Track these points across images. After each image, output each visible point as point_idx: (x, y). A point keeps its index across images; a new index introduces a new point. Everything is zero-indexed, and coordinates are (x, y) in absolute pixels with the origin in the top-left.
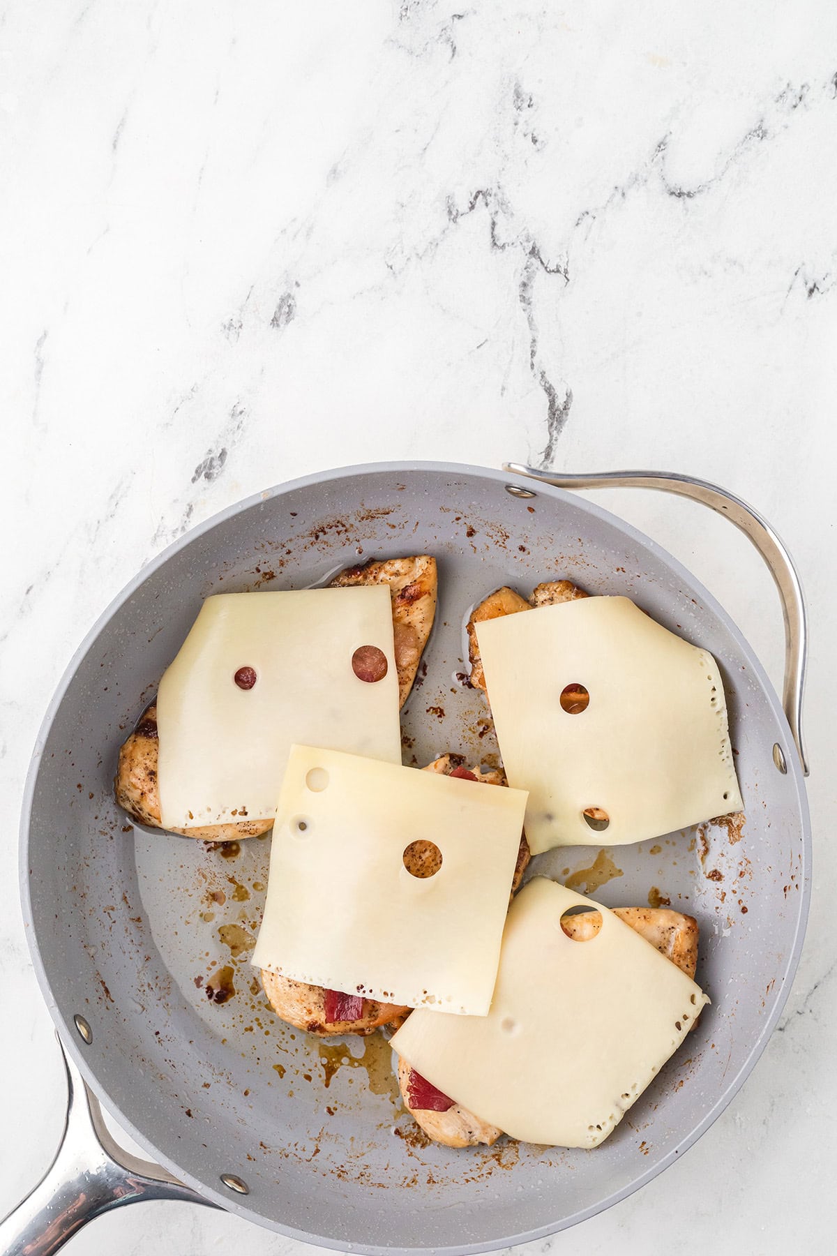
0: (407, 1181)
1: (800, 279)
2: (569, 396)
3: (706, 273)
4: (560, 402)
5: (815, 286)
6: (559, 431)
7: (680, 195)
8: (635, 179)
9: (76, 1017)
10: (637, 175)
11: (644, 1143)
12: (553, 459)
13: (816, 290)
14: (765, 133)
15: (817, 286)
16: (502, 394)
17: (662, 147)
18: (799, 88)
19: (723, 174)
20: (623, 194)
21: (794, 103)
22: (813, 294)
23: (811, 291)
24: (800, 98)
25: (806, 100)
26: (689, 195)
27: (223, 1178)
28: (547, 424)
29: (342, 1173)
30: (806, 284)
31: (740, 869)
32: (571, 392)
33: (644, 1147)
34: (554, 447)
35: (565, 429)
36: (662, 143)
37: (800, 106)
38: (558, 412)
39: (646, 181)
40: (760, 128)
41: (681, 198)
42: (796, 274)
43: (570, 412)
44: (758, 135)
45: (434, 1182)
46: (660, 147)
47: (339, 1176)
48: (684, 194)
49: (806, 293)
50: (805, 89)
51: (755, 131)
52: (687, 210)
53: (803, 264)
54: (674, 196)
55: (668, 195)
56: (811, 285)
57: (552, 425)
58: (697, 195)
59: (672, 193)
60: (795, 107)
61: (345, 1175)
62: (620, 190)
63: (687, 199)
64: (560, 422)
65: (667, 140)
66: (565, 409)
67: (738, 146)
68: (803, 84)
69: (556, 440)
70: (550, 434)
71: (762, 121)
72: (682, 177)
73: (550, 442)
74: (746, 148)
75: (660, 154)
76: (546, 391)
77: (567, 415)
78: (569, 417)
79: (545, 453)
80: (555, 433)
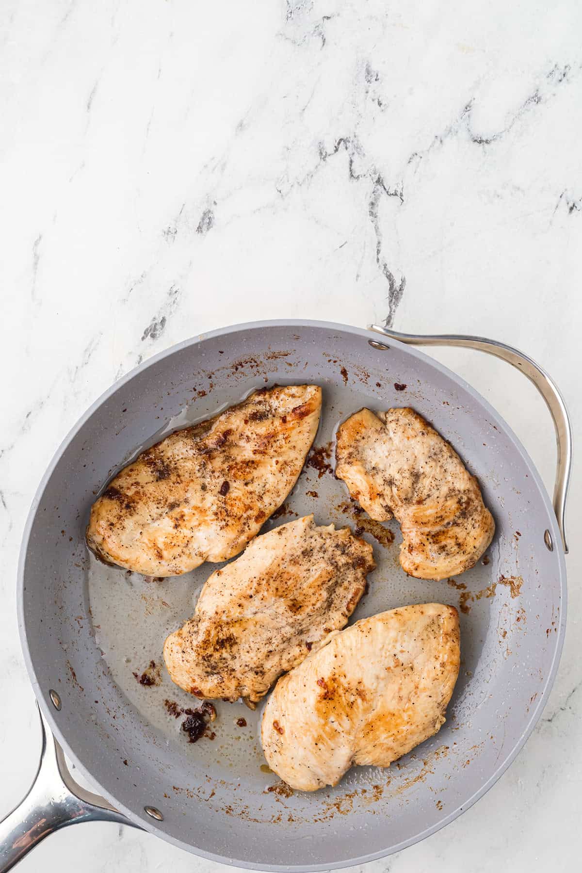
0: (274, 819)
1: (563, 200)
2: (403, 281)
3: (498, 196)
4: (397, 285)
5: (574, 205)
6: (396, 306)
7: (480, 142)
8: (450, 131)
9: (51, 691)
10: (451, 128)
11: (439, 802)
12: (392, 324)
13: (574, 208)
14: (539, 99)
15: (576, 205)
16: (357, 280)
17: (468, 109)
18: (563, 68)
19: (511, 127)
20: (441, 141)
21: (560, 79)
22: (573, 211)
23: (571, 209)
24: (564, 75)
25: (568, 76)
26: (487, 142)
27: (145, 809)
28: (388, 301)
29: (229, 810)
30: (568, 203)
31: (518, 616)
32: (404, 279)
33: (440, 805)
34: (393, 316)
35: (401, 304)
36: (468, 106)
37: (564, 80)
38: (396, 292)
39: (457, 132)
40: (536, 96)
41: (481, 144)
42: (561, 197)
43: (404, 292)
44: (535, 101)
45: (293, 820)
46: (466, 108)
47: (227, 812)
48: (483, 141)
49: (568, 210)
50: (567, 69)
51: (533, 98)
52: (485, 153)
53: (566, 190)
54: (476, 143)
55: (472, 142)
56: (571, 205)
57: (391, 301)
58: (493, 142)
59: (475, 141)
60: (560, 81)
61: (232, 812)
62: (439, 139)
63: (486, 145)
64: (397, 299)
65: (472, 103)
66: (400, 290)
67: (521, 108)
68: (566, 64)
69: (394, 312)
70: (390, 307)
71: (537, 90)
72: (482, 130)
73: (390, 312)
74: (526, 110)
75: (467, 113)
76: (388, 278)
77: (402, 294)
78: (403, 296)
79: (386, 321)
80: (393, 307)
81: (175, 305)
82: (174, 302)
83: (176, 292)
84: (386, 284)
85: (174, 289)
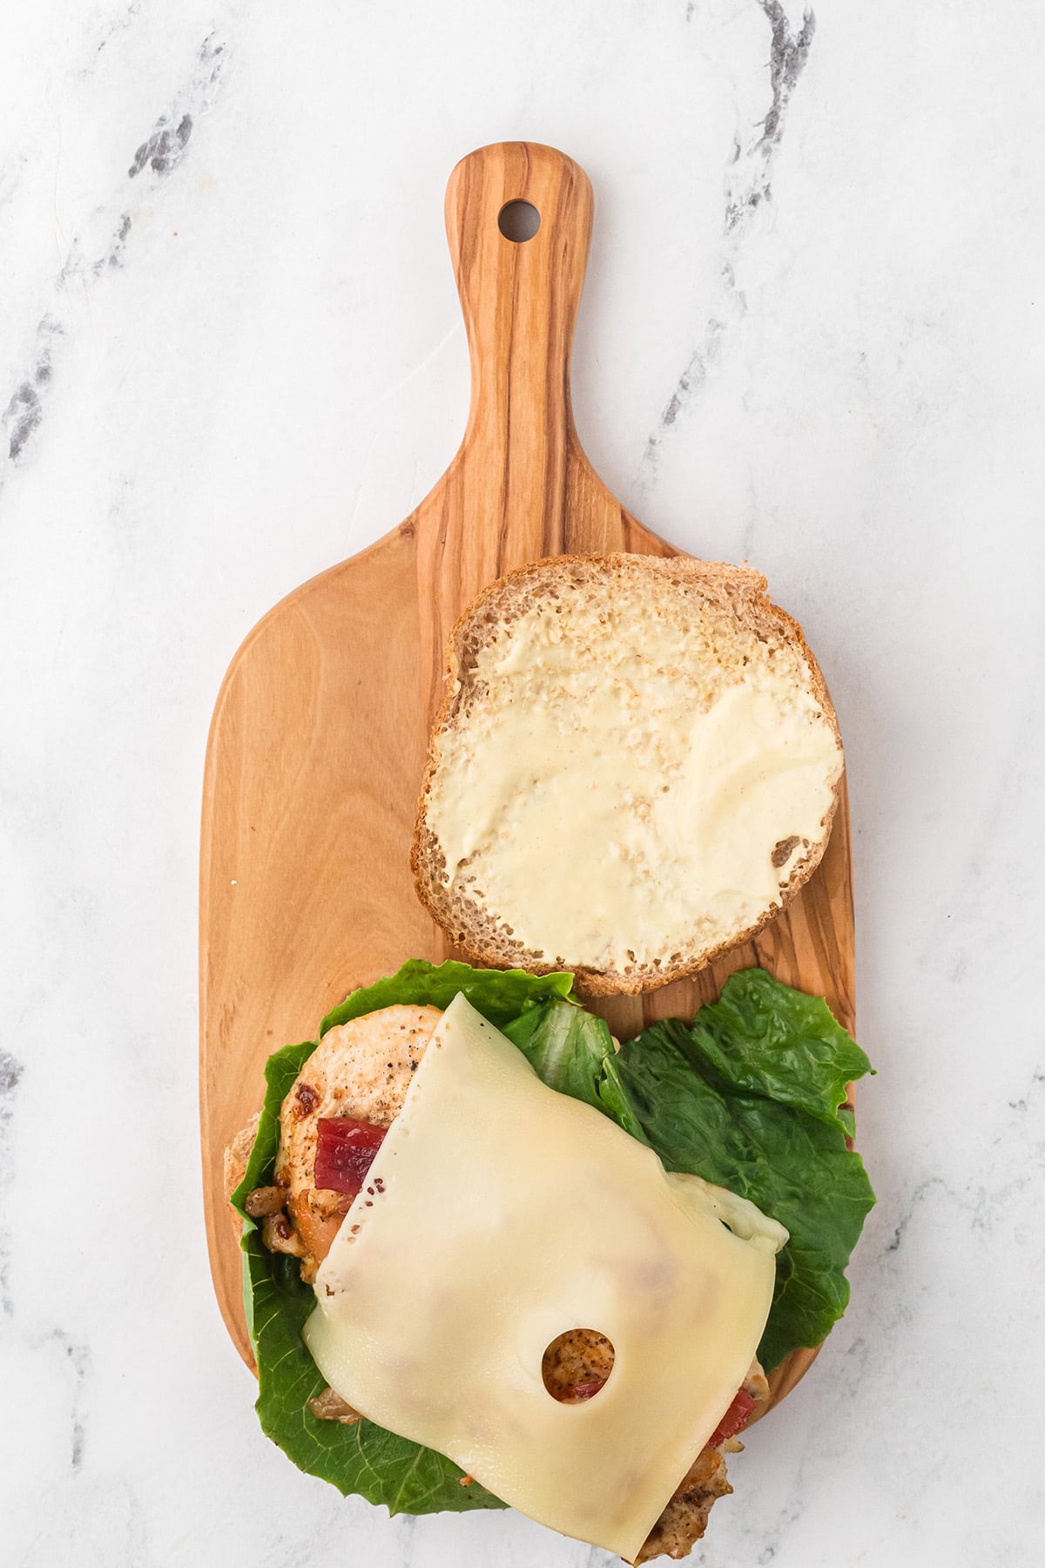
2: (809, 21)
4: (793, 31)
6: (791, 85)
12: (780, 134)
16: (688, 18)
28: (768, 72)
32: (812, 15)
34: (781, 113)
35: (802, 80)
38: (789, 51)
43: (811, 50)
57: (778, 73)
64: (793, 67)
66: (802, 44)
69: (786, 101)
70: (775, 89)
73: (775, 104)
76: (767, 12)
77: (805, 55)
78: (809, 59)
79: (764, 125)
80: (783, 88)
81: (216, 84)
82: (213, 77)
83: (218, 51)
84: (764, 28)
85: (214, 44)
